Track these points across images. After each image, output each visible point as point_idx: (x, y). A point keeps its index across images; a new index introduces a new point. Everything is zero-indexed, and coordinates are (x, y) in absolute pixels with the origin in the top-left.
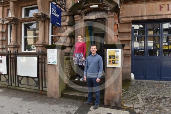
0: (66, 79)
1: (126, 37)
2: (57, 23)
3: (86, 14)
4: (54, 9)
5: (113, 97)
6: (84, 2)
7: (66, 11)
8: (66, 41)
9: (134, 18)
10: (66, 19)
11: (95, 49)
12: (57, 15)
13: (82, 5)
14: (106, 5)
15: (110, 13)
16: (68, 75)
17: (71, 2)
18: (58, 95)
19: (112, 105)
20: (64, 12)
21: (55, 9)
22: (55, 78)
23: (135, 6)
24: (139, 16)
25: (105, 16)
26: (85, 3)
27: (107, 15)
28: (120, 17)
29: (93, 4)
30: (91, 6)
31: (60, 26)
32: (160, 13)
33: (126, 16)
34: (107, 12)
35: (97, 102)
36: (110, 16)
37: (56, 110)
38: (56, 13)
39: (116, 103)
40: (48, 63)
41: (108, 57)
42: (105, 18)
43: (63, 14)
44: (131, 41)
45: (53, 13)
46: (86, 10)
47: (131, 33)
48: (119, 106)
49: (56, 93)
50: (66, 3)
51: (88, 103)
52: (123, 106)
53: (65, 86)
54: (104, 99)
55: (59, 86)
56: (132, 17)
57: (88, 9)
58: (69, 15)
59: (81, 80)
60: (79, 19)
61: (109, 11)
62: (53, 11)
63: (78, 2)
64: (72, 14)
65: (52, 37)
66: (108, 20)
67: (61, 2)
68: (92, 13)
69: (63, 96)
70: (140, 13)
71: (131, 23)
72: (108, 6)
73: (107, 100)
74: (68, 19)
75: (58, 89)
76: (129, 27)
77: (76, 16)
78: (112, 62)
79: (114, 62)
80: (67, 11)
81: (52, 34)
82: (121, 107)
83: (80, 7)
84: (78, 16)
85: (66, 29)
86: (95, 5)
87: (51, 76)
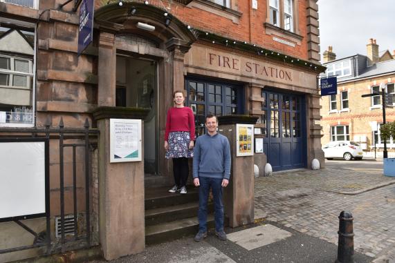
5: (245, 208)
8: (73, 97)
10: (73, 35)
11: (213, 122)
13: (125, 14)
14: (172, 32)
15: (180, 51)
19: (244, 224)
22: (131, 198)
25: (164, 54)
29: (149, 20)
30: (140, 24)
32: (210, 67)
34: (174, 47)
36: (178, 57)
39: (248, 218)
40: (113, 160)
41: (238, 138)
48: (251, 221)
49: (135, 240)
57: (129, 27)
60: (112, 44)
61: (179, 47)
63: (121, 4)
66: (174, 66)
72: (176, 35)
73: (237, 217)
75: (143, 227)
77: (104, 35)
78: (243, 147)
79: (246, 147)
83: (119, 17)
84: (111, 36)
85: (76, 63)
86: (149, 24)
87: (120, 196)
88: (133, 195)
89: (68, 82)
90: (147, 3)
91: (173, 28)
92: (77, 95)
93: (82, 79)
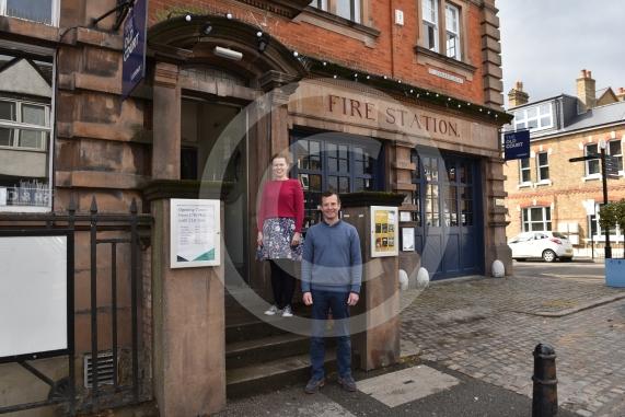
5: (385, 340)
8: (113, 164)
11: (333, 204)
13: (195, 34)
14: (269, 61)
15: (281, 91)
18: (223, 396)
19: (383, 365)
22: (204, 324)
30: (218, 48)
32: (329, 116)
34: (274, 85)
36: (279, 101)
39: (390, 355)
40: (174, 264)
41: (373, 228)
48: (395, 361)
49: (209, 392)
60: (175, 82)
63: (188, 18)
66: (273, 114)
72: (275, 66)
73: (373, 354)
75: (223, 371)
77: (162, 67)
78: (381, 243)
79: (386, 242)
82: (399, 363)
83: (185, 39)
84: (173, 69)
85: (118, 112)
86: (233, 49)
87: (186, 322)
88: (207, 320)
89: (105, 141)
90: (229, 16)
91: (271, 55)
92: (118, 161)
93: (127, 136)
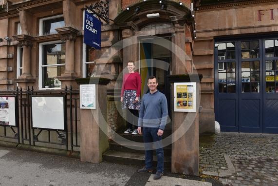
0: (110, 133)
1: (206, 63)
2: (94, 43)
3: (141, 27)
4: (89, 20)
5: (186, 160)
6: (137, 9)
7: (108, 23)
8: (109, 72)
9: (217, 32)
10: (108, 37)
11: (154, 83)
12: (94, 31)
13: (134, 14)
14: (171, 12)
15: (179, 25)
16: (114, 126)
17: (116, 9)
18: (98, 158)
19: (184, 173)
20: (105, 25)
21: (91, 22)
22: (92, 130)
23: (218, 13)
24: (225, 30)
25: (171, 30)
26: (138, 11)
27: (174, 29)
28: (195, 31)
29: (152, 11)
30: (148, 15)
31: (100, 48)
32: (259, 24)
33: (205, 30)
34: (174, 23)
35: (160, 168)
36: (178, 30)
37: (95, 182)
38: (93, 28)
39: (190, 169)
40: (81, 107)
41: (175, 95)
42: (170, 34)
43: (103, 28)
44: (213, 70)
45: (88, 27)
46: (140, 21)
47: (213, 57)
48: (195, 174)
49: (94, 155)
50: (108, 11)
51: (145, 169)
52: (202, 174)
53: (108, 143)
54: (171, 164)
55: (99, 144)
56: (214, 31)
57: (144, 20)
58: (113, 30)
59: (133, 133)
60: (129, 36)
61: (177, 22)
62: (88, 25)
63: (128, 9)
64: (118, 28)
65: (87, 65)
66: (176, 37)
67: (101, 10)
68: (149, 26)
69: (105, 159)
70: (227, 24)
71: (213, 41)
72: (174, 14)
73: (176, 165)
74: (111, 36)
75: (98, 149)
76: (210, 47)
77: (124, 32)
78: (182, 104)
79: (186, 104)
80: (110, 24)
81: (87, 60)
82: (198, 176)
83: (131, 17)
84: (128, 31)
86: (155, 13)
87: (86, 128)
89: (106, 64)
91: (170, 9)
92: (110, 70)
93: (111, 61)
